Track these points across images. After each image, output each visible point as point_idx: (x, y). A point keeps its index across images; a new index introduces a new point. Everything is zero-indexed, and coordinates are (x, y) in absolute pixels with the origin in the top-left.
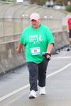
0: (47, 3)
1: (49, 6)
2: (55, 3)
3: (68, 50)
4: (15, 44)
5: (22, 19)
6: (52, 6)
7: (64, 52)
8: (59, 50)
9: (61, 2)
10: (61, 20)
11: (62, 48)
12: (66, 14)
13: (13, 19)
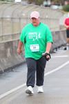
0: (45, 3)
1: (46, 6)
2: (53, 3)
3: (65, 49)
4: (14, 43)
5: (20, 19)
6: (49, 6)
7: (61, 51)
8: (56, 48)
9: (58, 2)
10: (58, 20)
11: (59, 47)
12: (63, 14)
13: (12, 18)
